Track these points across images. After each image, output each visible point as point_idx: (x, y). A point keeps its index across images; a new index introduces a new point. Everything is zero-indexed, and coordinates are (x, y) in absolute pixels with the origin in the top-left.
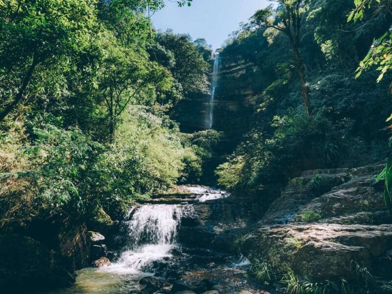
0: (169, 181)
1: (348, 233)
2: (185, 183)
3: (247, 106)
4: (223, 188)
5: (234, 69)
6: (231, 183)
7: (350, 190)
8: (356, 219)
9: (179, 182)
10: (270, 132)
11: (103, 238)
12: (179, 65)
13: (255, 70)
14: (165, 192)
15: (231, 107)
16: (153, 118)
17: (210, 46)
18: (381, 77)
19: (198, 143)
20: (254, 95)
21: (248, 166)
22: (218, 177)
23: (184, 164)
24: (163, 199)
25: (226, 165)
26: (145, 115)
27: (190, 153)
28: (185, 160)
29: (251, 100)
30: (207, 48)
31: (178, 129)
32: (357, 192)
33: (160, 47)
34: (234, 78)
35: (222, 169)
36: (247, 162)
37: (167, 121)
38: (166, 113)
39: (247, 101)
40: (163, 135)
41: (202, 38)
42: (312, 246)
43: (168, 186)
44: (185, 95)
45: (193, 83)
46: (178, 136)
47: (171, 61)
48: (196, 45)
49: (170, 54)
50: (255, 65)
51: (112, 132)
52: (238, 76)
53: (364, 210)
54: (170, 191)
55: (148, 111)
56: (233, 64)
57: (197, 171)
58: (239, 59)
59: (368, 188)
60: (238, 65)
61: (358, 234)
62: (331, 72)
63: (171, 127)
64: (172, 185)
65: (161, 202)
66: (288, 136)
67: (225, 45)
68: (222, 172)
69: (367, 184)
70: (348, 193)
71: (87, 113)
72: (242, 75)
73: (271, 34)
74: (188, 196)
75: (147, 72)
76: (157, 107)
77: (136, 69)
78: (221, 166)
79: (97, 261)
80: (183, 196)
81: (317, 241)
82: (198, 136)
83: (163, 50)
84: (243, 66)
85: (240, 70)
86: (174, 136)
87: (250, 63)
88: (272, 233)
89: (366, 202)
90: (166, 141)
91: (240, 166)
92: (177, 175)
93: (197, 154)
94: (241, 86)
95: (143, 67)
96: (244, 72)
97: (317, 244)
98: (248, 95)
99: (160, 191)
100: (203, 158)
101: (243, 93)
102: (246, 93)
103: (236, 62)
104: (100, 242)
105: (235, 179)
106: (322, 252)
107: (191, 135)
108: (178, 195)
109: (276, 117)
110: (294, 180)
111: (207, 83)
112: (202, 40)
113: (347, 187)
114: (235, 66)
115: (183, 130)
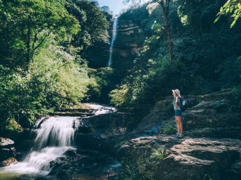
0: (76, 100)
2: (89, 102)
3: (133, 54)
4: (113, 105)
5: (127, 29)
6: (119, 102)
7: (199, 111)
8: (203, 133)
9: (84, 101)
10: (146, 70)
11: (13, 142)
12: (89, 22)
13: (139, 31)
14: (71, 108)
15: (123, 54)
16: (68, 55)
17: (112, 12)
19: (100, 76)
20: (138, 47)
21: (130, 92)
22: (111, 98)
23: (88, 89)
24: (69, 112)
25: (115, 91)
26: (62, 53)
27: (93, 82)
28: (89, 86)
29: (136, 50)
30: (110, 13)
31: (86, 65)
32: (204, 113)
33: (76, 7)
34: (126, 35)
35: (113, 93)
36: (130, 89)
37: (79, 59)
38: (78, 54)
39: (133, 51)
40: (75, 68)
41: (106, 6)
43: (74, 103)
44: (93, 43)
45: (98, 35)
46: (85, 70)
47: (83, 18)
48: (103, 10)
49: (83, 12)
50: (140, 28)
51: (28, 61)
52: (129, 34)
53: (208, 126)
54: (75, 107)
55: (65, 50)
56: (126, 26)
57: (97, 94)
58: (130, 23)
59: (212, 111)
60: (129, 27)
63: (82, 63)
64: (77, 102)
67: (122, 13)
68: (113, 95)
69: (211, 107)
70: (198, 113)
71: (8, 46)
72: (131, 34)
73: (151, 8)
74: (87, 111)
76: (72, 48)
78: (113, 91)
79: (5, 162)
80: (84, 111)
82: (100, 71)
83: (78, 9)
84: (133, 28)
85: (130, 30)
86: (82, 69)
87: (137, 27)
88: (141, 145)
89: (210, 121)
90: (76, 72)
91: (125, 91)
92: (83, 96)
93: (98, 83)
94: (130, 41)
95: (56, 13)
96: (133, 32)
97: (176, 158)
99: (67, 107)
100: (102, 85)
101: (131, 45)
102: (134, 45)
103: (128, 24)
104: (9, 146)
105: (122, 100)
106: (181, 165)
107: (95, 70)
108: (80, 110)
109: (150, 60)
110: (160, 102)
111: (108, 36)
112: (107, 7)
113: (197, 109)
114: (127, 27)
115: (89, 66)
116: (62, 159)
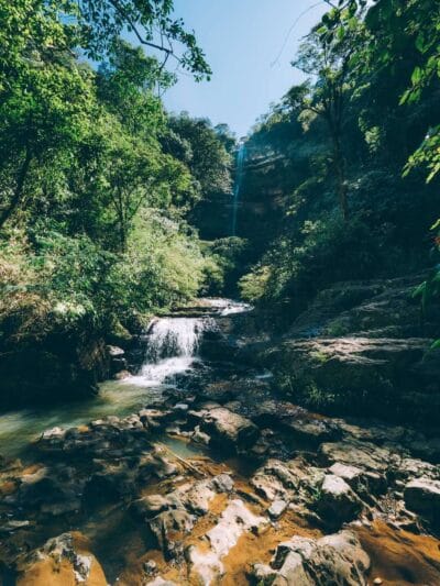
0: (188, 293)
1: (375, 347)
2: (206, 296)
4: (246, 300)
6: (255, 295)
7: (383, 303)
8: (384, 332)
9: (200, 295)
10: (299, 239)
11: (122, 352)
12: (196, 158)
13: (286, 165)
14: (185, 306)
15: (256, 210)
16: (168, 223)
17: (234, 134)
18: (431, 175)
19: (220, 252)
20: (283, 196)
21: (274, 277)
22: (241, 289)
23: (205, 276)
24: (182, 312)
25: (250, 276)
26: (159, 220)
27: (211, 263)
28: (205, 271)
29: (281, 202)
30: (231, 136)
31: (197, 236)
32: (389, 306)
33: (173, 135)
34: (261, 175)
35: (245, 281)
36: (273, 272)
37: (184, 226)
38: (184, 218)
39: (275, 203)
40: (180, 242)
41: (223, 123)
42: (338, 360)
43: (188, 299)
44: (205, 196)
45: (213, 181)
46: (197, 244)
47: (187, 153)
48: (217, 132)
49: (186, 143)
50: (287, 158)
51: (123, 240)
52: (267, 172)
53: (394, 324)
54: (190, 305)
55: (162, 215)
56: (261, 157)
57: (218, 282)
58: (267, 151)
59: (401, 302)
60: (267, 158)
61: (385, 348)
62: (375, 167)
63: (189, 233)
64: (192, 297)
65: (181, 316)
66: (320, 244)
67: (252, 132)
68: (244, 285)
69: (400, 297)
70: (379, 306)
71: (93, 218)
72: (271, 170)
73: (307, 118)
74: (210, 309)
75: (159, 167)
76: (173, 210)
77: (147, 164)
78: (245, 277)
79: (118, 374)
80: (205, 309)
81: (343, 355)
82: (220, 244)
83: (178, 138)
84: (273, 159)
85: (267, 164)
86: (191, 244)
87: (281, 156)
88: (296, 347)
89: (397, 316)
90: (183, 249)
91: (264, 278)
92: (196, 287)
93: (219, 264)
95: (154, 161)
96: (273, 167)
97: (342, 358)
98: (278, 195)
99: (179, 304)
100: (226, 268)
101: (270, 192)
103: (264, 154)
104: (119, 356)
105: (260, 292)
106: (347, 366)
107: (212, 243)
108: (198, 308)
109: (307, 222)
110: (323, 292)
111: (230, 180)
112: (224, 125)
113: (379, 301)
114: (264, 159)
115: (202, 237)
116: (188, 372)
